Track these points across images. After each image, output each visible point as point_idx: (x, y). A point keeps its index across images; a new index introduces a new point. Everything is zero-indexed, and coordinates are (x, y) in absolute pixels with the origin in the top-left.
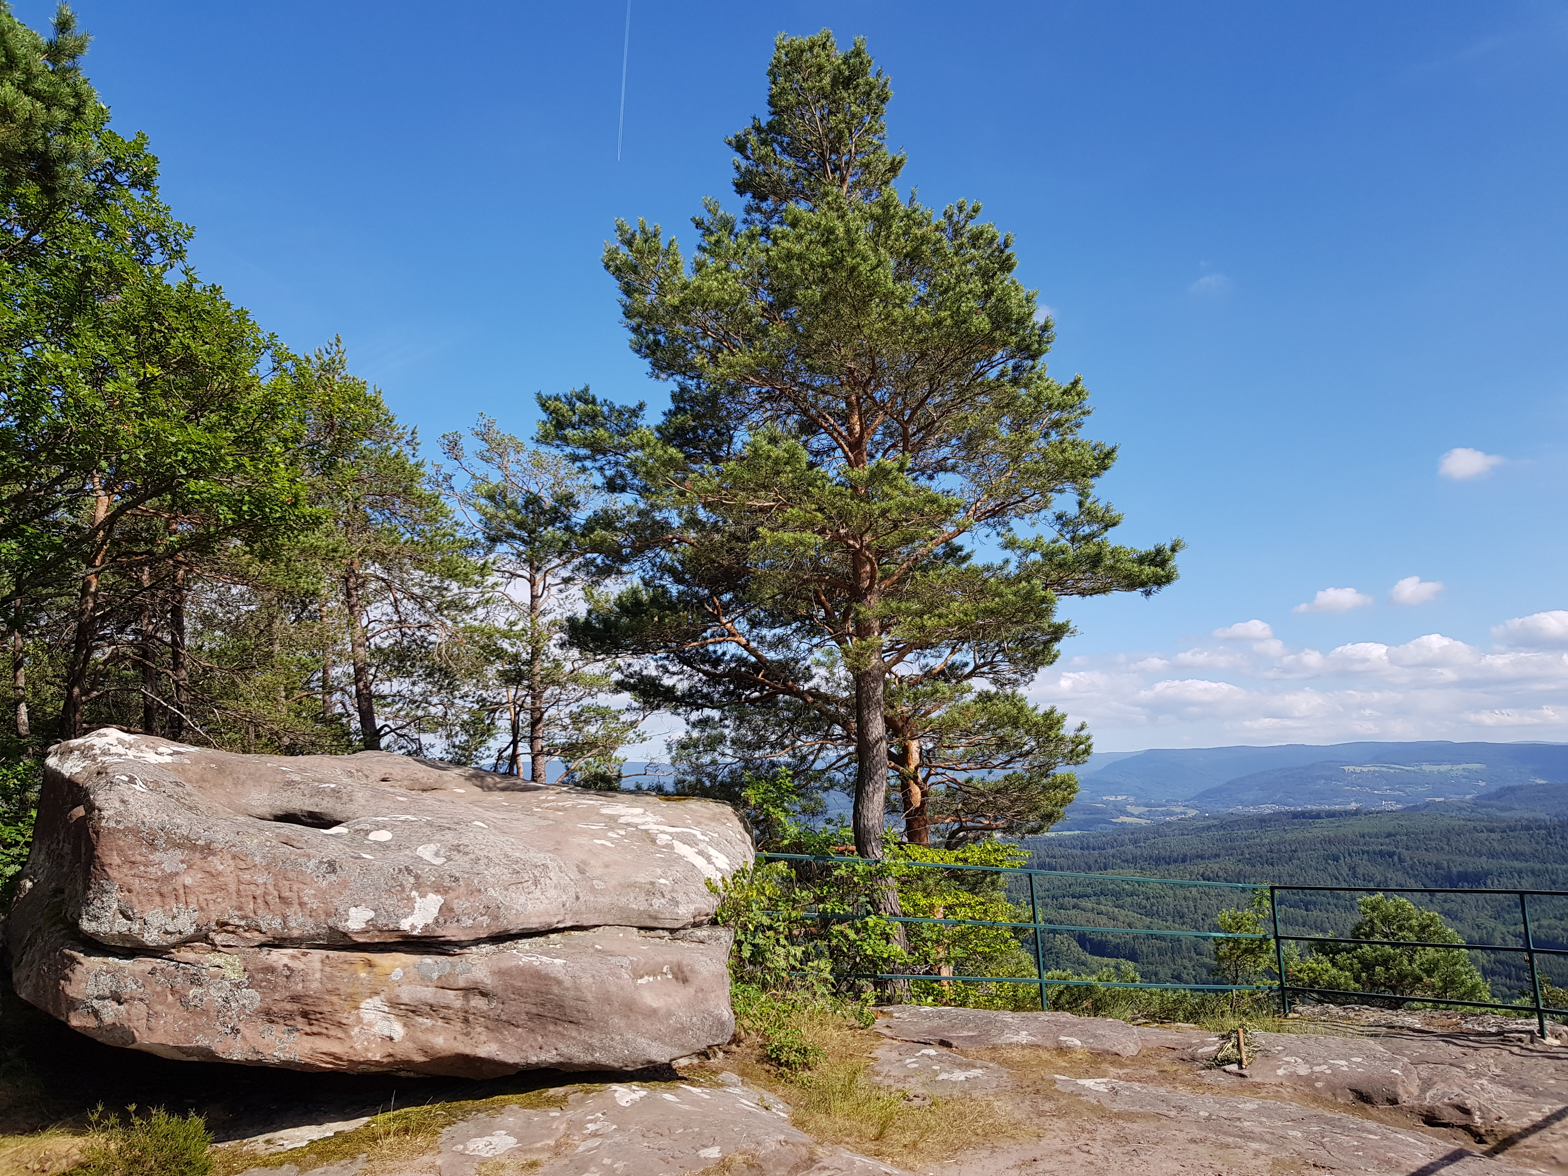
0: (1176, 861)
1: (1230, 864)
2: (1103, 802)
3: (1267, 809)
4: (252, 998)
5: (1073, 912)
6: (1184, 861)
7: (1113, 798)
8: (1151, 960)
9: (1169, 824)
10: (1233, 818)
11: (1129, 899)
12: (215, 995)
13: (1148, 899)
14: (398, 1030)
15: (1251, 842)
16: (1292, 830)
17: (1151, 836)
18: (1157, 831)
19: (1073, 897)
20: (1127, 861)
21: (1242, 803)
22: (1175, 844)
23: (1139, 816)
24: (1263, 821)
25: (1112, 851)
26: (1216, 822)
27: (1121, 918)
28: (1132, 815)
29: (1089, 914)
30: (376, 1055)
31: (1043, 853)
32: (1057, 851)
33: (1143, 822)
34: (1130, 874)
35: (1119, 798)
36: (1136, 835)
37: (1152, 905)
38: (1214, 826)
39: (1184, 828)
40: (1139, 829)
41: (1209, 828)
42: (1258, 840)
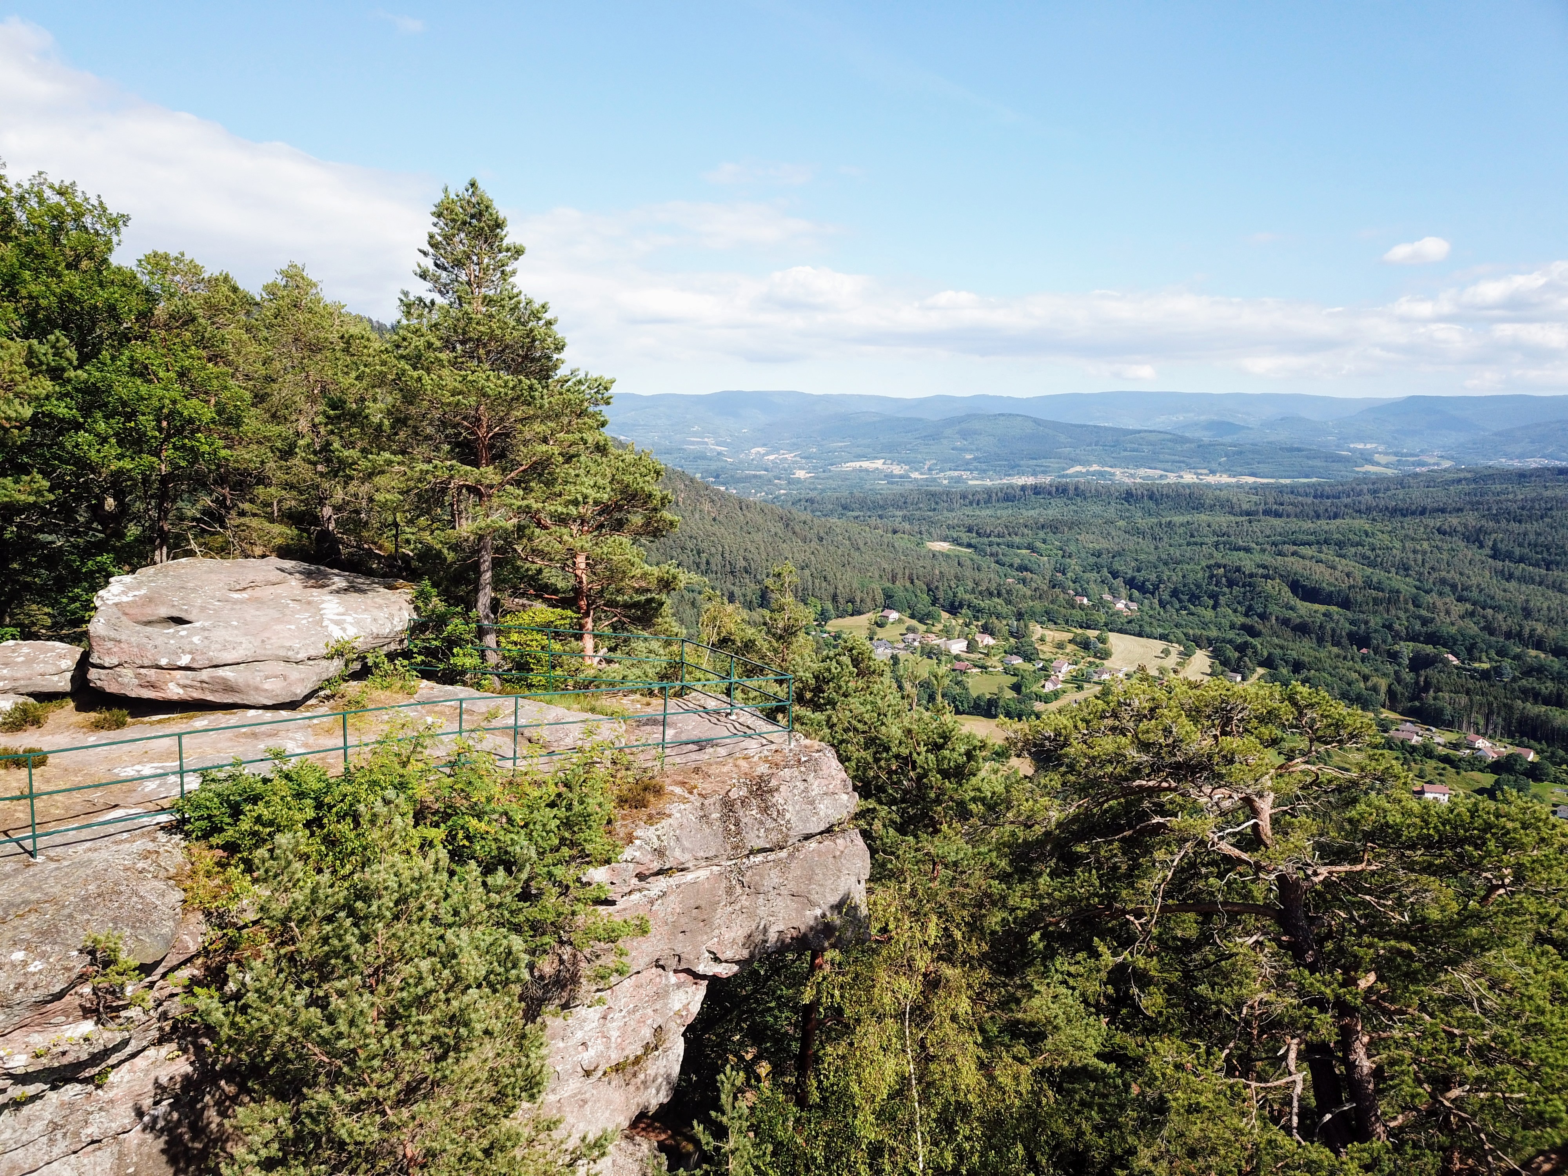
0: (1413, 513)
1: (1472, 519)
2: (1350, 450)
3: (1533, 463)
4: (136, 682)
5: (1292, 559)
6: (1423, 513)
7: (1361, 446)
8: (1365, 608)
9: (1416, 475)
10: (1491, 471)
11: (1353, 550)
12: (126, 680)
13: (1373, 550)
14: (181, 691)
15: (1503, 497)
16: (1553, 488)
17: (1392, 486)
18: (1401, 483)
19: (1295, 544)
20: (1359, 511)
21: (1506, 455)
22: (1417, 496)
23: (1386, 466)
24: (1522, 476)
25: (1346, 500)
26: (1469, 475)
27: (1340, 568)
28: (1378, 464)
29: (1307, 562)
30: (176, 697)
31: (1271, 500)
32: (1286, 498)
33: (1390, 472)
34: (1361, 523)
35: (1368, 446)
36: (1377, 486)
37: (1377, 556)
38: (1465, 479)
39: (1431, 481)
40: (1381, 479)
41: (1459, 481)
42: (1511, 496)
